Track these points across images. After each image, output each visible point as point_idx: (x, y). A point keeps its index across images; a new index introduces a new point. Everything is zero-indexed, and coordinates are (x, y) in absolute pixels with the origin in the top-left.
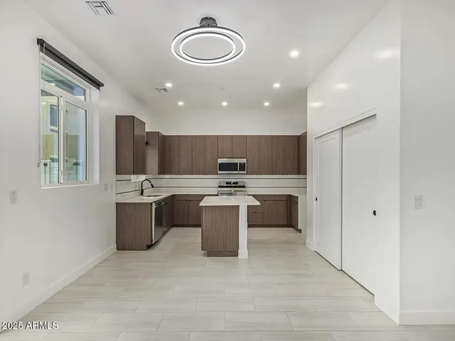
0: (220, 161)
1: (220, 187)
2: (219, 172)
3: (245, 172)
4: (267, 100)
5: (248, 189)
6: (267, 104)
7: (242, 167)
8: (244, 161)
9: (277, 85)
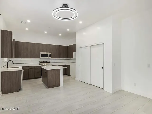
0: (41, 53)
1: (40, 63)
2: (41, 57)
3: (51, 57)
4: (60, 33)
5: (51, 63)
6: (60, 35)
7: (50, 56)
8: (51, 53)
9: (68, 30)
